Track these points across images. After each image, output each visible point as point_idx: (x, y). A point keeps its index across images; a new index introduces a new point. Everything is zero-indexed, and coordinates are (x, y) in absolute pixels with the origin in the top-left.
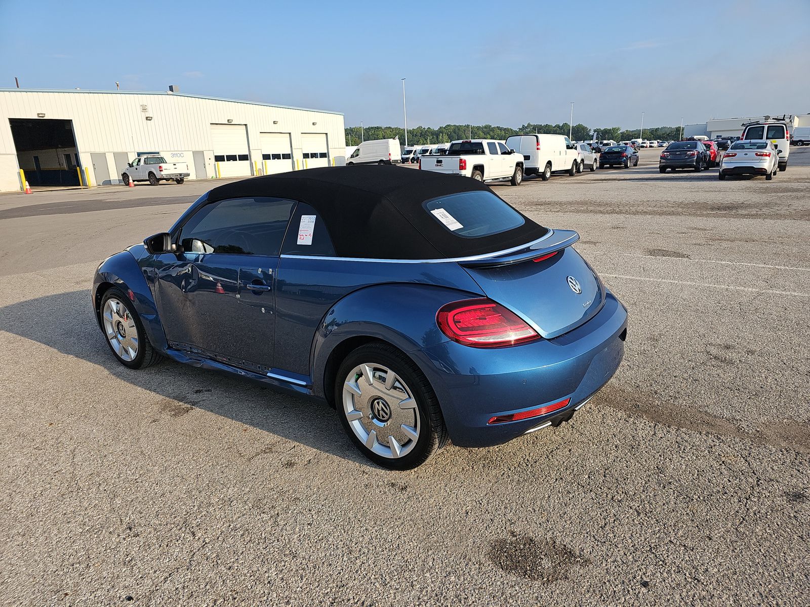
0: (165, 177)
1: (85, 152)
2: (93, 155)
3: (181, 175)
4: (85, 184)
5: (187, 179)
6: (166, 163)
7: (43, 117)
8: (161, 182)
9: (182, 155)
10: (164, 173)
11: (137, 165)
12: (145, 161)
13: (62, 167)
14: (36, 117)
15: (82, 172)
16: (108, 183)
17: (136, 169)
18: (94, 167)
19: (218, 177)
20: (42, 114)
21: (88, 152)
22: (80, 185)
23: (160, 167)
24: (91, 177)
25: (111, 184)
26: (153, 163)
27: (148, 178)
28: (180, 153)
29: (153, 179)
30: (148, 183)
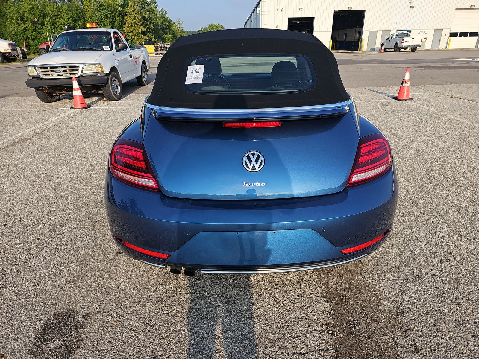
0: (403, 47)
1: (366, 30)
2: (370, 32)
3: (415, 45)
4: (361, 50)
5: (418, 48)
6: (410, 37)
7: (351, 9)
8: (401, 50)
9: (426, 32)
10: (404, 44)
11: (391, 38)
12: (396, 36)
13: (356, 39)
14: (347, 9)
15: (361, 42)
16: (373, 49)
17: (390, 41)
18: (368, 39)
19: (447, 48)
20: (351, 7)
21: (368, 30)
22: (358, 50)
23: (403, 40)
24: (365, 46)
25: (374, 51)
26: (401, 37)
27: (394, 47)
28: (425, 30)
29: (397, 48)
30: (393, 50)
